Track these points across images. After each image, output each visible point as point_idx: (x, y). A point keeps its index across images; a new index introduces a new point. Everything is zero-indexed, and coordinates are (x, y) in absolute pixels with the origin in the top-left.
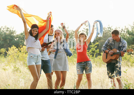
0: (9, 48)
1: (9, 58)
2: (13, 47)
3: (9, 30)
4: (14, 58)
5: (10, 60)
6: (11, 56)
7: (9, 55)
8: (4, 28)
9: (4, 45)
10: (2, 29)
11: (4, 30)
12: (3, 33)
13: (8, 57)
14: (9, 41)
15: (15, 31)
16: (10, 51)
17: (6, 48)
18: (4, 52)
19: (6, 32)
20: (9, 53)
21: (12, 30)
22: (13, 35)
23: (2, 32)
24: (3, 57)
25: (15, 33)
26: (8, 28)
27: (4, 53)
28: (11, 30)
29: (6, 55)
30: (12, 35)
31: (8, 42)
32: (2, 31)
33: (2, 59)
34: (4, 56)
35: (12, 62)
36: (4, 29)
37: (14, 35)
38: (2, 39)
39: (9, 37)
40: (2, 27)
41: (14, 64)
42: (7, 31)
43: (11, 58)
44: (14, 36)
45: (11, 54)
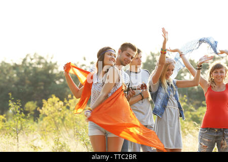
0: (44, 101)
1: (44, 122)
2: (52, 97)
3: (43, 61)
4: (55, 122)
5: (47, 126)
6: (48, 117)
7: (45, 115)
8: (32, 57)
9: (33, 93)
10: (28, 60)
11: (33, 61)
12: (31, 68)
13: (42, 119)
14: (44, 86)
15: (56, 64)
16: (47, 106)
17: (38, 100)
18: (34, 108)
19: (37, 66)
20: (43, 111)
21: (51, 62)
22: (52, 72)
23: (28, 67)
24: (32, 121)
25: (57, 68)
26: (41, 58)
27: (33, 113)
28: (48, 62)
29: (38, 117)
30: (50, 72)
31: (42, 87)
32: (28, 65)
33: (29, 124)
34: (33, 118)
35: (50, 131)
36: (32, 59)
37: (55, 71)
38: (28, 82)
39: (44, 77)
40: (28, 55)
41: (55, 136)
42: (39, 63)
43: (48, 123)
44: (55, 75)
45: (47, 114)
